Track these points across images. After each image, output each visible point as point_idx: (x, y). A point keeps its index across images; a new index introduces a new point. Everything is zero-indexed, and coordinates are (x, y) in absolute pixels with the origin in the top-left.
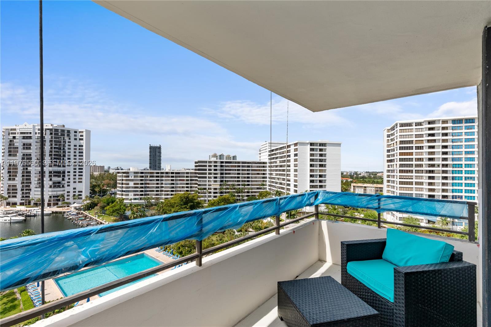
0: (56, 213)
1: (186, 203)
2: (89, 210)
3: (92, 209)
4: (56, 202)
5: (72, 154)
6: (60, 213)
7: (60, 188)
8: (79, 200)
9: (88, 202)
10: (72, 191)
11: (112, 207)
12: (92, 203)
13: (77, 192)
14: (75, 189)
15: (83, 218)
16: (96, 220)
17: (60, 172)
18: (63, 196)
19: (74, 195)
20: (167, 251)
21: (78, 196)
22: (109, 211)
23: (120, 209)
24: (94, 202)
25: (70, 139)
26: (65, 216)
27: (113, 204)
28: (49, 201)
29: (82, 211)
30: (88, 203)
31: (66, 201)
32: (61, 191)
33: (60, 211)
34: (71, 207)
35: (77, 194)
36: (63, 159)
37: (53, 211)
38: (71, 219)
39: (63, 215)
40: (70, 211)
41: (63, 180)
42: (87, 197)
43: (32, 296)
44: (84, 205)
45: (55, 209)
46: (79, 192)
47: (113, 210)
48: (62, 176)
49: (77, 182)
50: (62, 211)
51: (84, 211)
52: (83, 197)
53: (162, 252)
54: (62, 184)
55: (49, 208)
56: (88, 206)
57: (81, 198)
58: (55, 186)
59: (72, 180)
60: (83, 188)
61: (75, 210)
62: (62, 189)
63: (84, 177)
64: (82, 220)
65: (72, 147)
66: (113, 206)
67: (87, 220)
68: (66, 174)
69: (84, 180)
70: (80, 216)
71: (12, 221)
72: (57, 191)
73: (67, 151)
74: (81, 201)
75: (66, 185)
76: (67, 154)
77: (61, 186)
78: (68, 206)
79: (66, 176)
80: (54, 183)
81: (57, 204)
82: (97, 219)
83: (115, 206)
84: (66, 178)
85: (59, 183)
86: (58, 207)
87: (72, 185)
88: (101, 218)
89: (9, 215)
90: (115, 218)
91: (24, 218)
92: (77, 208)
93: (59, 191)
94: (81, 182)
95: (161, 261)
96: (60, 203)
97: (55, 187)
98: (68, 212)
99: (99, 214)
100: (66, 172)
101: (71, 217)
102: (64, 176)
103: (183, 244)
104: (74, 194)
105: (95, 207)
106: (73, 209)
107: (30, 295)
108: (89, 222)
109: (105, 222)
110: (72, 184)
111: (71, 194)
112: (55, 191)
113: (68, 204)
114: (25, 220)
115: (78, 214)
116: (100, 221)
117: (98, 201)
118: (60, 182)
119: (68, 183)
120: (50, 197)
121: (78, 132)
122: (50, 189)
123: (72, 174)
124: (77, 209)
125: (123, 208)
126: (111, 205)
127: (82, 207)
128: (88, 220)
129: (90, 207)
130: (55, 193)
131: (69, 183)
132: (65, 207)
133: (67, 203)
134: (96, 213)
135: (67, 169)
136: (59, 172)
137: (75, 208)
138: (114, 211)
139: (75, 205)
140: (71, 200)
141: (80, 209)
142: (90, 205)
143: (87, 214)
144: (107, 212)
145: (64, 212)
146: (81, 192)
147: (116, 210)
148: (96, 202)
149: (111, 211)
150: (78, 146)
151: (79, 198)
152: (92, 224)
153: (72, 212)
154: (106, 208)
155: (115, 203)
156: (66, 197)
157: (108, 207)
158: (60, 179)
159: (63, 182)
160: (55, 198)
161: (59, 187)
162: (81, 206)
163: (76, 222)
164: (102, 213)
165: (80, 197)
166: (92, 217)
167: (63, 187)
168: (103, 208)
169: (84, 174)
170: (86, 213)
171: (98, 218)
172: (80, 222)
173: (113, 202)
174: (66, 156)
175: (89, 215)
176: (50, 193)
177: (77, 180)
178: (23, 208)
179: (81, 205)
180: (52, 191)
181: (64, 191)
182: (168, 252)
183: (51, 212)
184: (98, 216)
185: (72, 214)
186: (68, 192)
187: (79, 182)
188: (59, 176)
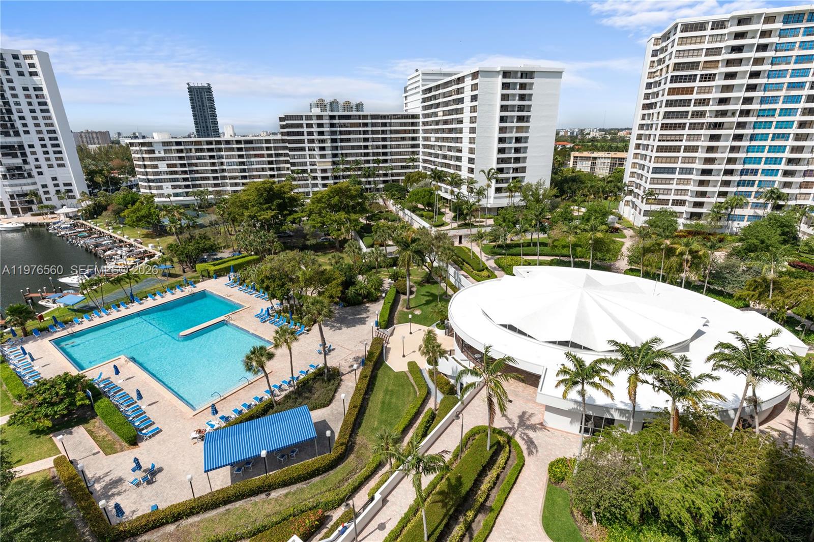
0: (33, 225)
1: (269, 200)
2: (94, 218)
3: (99, 217)
4: (26, 206)
5: (25, 108)
6: (41, 225)
7: (24, 178)
8: (70, 201)
9: (89, 203)
10: (50, 184)
11: (134, 212)
12: (96, 204)
13: (61, 185)
14: (54, 179)
15: (85, 234)
16: (111, 237)
17: (14, 146)
18: (36, 194)
19: (58, 192)
20: (245, 284)
21: (67, 193)
22: (129, 219)
23: (150, 213)
24: (99, 203)
25: (8, 73)
26: (51, 231)
27: (135, 207)
28: (12, 204)
29: (81, 221)
30: (88, 206)
31: (46, 203)
32: (28, 184)
33: (39, 222)
34: (59, 214)
35: (63, 189)
36: (9, 118)
37: (25, 222)
38: (63, 236)
39: (48, 230)
40: (58, 222)
41: (25, 162)
42: (83, 194)
43: (19, 370)
44: (82, 210)
45: (29, 219)
46: (65, 185)
47: (138, 217)
48: (19, 155)
49: (55, 166)
50: (43, 221)
51: (85, 220)
52: (77, 193)
53: (238, 288)
54: (25, 171)
55: (16, 217)
56: (89, 211)
57: (74, 197)
58: (14, 175)
59: (43, 163)
60: (71, 177)
61: (68, 219)
62: (29, 181)
63: (65, 155)
64: (84, 237)
65: (19, 91)
66: (136, 209)
67: (92, 237)
68: (28, 150)
69: (67, 162)
70: (80, 230)
72: (20, 185)
73: (11, 101)
74: (74, 201)
75: (34, 172)
76: (14, 108)
77: (26, 175)
78: (53, 213)
79: (28, 154)
80: (9, 169)
81: (30, 209)
82: (113, 235)
83: (138, 210)
84: (30, 158)
85: (19, 168)
86: (33, 215)
87: (48, 173)
88: (119, 232)
90: (145, 231)
92: (71, 215)
93: (25, 185)
94: (63, 165)
95: (237, 302)
96: (34, 207)
97: (13, 177)
98: (54, 223)
99: (115, 225)
100: (26, 147)
101: (62, 233)
102: (24, 154)
103: (268, 275)
104: (57, 188)
105: (104, 213)
106: (62, 218)
107: (14, 369)
108: (99, 241)
109: (129, 238)
110: (44, 169)
111: (52, 190)
112: (16, 185)
113: (52, 210)
115: (75, 226)
116: (119, 237)
117: (107, 202)
118: (21, 168)
119: (36, 168)
120: (12, 196)
121: (21, 58)
122: (6, 182)
123: (39, 149)
124: (71, 218)
125: (154, 212)
126: (131, 208)
127: (79, 214)
128: (96, 236)
129: (95, 212)
130: (18, 189)
131: (40, 168)
132: (46, 214)
133: (47, 207)
134: (108, 224)
135: (25, 140)
136: (11, 147)
137: (67, 215)
138: (139, 220)
139: (65, 210)
140: (55, 201)
141: (75, 217)
142: (94, 208)
143: (92, 226)
144: (126, 221)
145: (48, 224)
146: (70, 185)
147: (142, 216)
148: (104, 203)
149: (134, 218)
150: (31, 89)
151: (69, 197)
152: (103, 243)
153: (63, 224)
154: (122, 214)
155: (137, 204)
156: (43, 197)
157: (126, 212)
158: (18, 161)
159: (27, 167)
160: (22, 199)
161: (21, 176)
162: (78, 211)
163: (74, 241)
164: (120, 223)
165: (70, 194)
166: (102, 230)
167: (30, 176)
168: (117, 213)
169: (63, 148)
170: (90, 224)
171: (113, 232)
172: (82, 242)
173: (133, 203)
174: (14, 111)
175: (95, 227)
176: (9, 189)
177: (54, 163)
179: (76, 210)
180: (11, 186)
181: (35, 183)
182: (247, 286)
183: (23, 225)
184: (113, 228)
185: (62, 226)
186: (44, 186)
187: (59, 166)
188: (15, 156)
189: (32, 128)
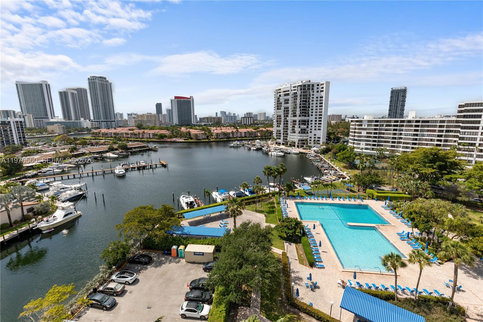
0: (302, 153)
2: (324, 154)
3: (327, 154)
4: (302, 145)
5: (315, 105)
6: (305, 153)
8: (318, 145)
9: (324, 147)
10: (313, 136)
11: (343, 154)
12: (327, 148)
13: (317, 138)
14: (315, 135)
15: (319, 160)
18: (307, 140)
19: (314, 140)
20: (395, 211)
21: (317, 142)
23: (350, 156)
25: (313, 92)
27: (344, 152)
28: (298, 143)
29: (319, 154)
30: (324, 148)
31: (309, 145)
34: (312, 150)
35: (316, 139)
36: (308, 109)
39: (306, 156)
41: (308, 127)
42: (323, 143)
44: (321, 150)
45: (301, 150)
46: (318, 138)
47: (344, 157)
49: (317, 129)
51: (321, 154)
52: (321, 143)
53: (389, 211)
55: (298, 148)
56: (324, 150)
57: (319, 144)
58: (302, 132)
59: (313, 128)
60: (321, 135)
61: (314, 153)
62: (306, 135)
63: (322, 125)
64: (318, 162)
65: (315, 99)
68: (310, 122)
69: (322, 128)
70: (317, 158)
71: (278, 155)
72: (303, 136)
73: (311, 102)
74: (319, 145)
75: (309, 132)
76: (311, 105)
78: (310, 149)
79: (310, 124)
80: (301, 130)
81: (303, 146)
82: (330, 163)
83: (345, 154)
84: (310, 126)
85: (305, 130)
86: (303, 149)
87: (314, 132)
88: (333, 163)
89: (276, 151)
90: (344, 165)
91: (283, 154)
92: (316, 151)
93: (304, 136)
95: (386, 219)
96: (305, 146)
97: (302, 133)
98: (309, 154)
99: (332, 159)
101: (311, 158)
102: (308, 124)
104: (315, 139)
105: (329, 153)
106: (313, 152)
107: (281, 208)
109: (336, 167)
110: (313, 131)
111: (313, 139)
112: (302, 136)
114: (284, 156)
115: (316, 156)
116: (332, 165)
117: (332, 147)
119: (310, 130)
120: (299, 140)
121: (320, 85)
123: (314, 122)
124: (316, 152)
125: (353, 156)
126: (342, 152)
128: (323, 162)
129: (325, 152)
130: (302, 138)
132: (308, 149)
133: (309, 146)
134: (329, 158)
135: (310, 118)
136: (305, 121)
137: (314, 151)
138: (344, 159)
139: (315, 149)
140: (312, 145)
142: (326, 150)
143: (323, 157)
144: (338, 158)
145: (307, 154)
146: (320, 138)
147: (346, 157)
148: (330, 148)
149: (342, 157)
150: (319, 98)
152: (325, 166)
153: (312, 154)
154: (337, 154)
155: (346, 151)
156: (309, 142)
157: (339, 154)
158: (306, 127)
159: (307, 129)
160: (302, 142)
161: (304, 133)
162: (319, 150)
163: (314, 163)
164: (334, 158)
165: (318, 142)
166: (326, 160)
167: (307, 133)
168: (335, 154)
169: (322, 122)
170: (322, 156)
171: (330, 162)
173: (344, 150)
174: (311, 107)
176: (299, 138)
178: (283, 147)
179: (319, 149)
180: (300, 136)
181: (308, 136)
182: (396, 212)
183: (299, 152)
184: (331, 160)
186: (311, 138)
187: (319, 129)
188: (305, 124)
189: (314, 114)
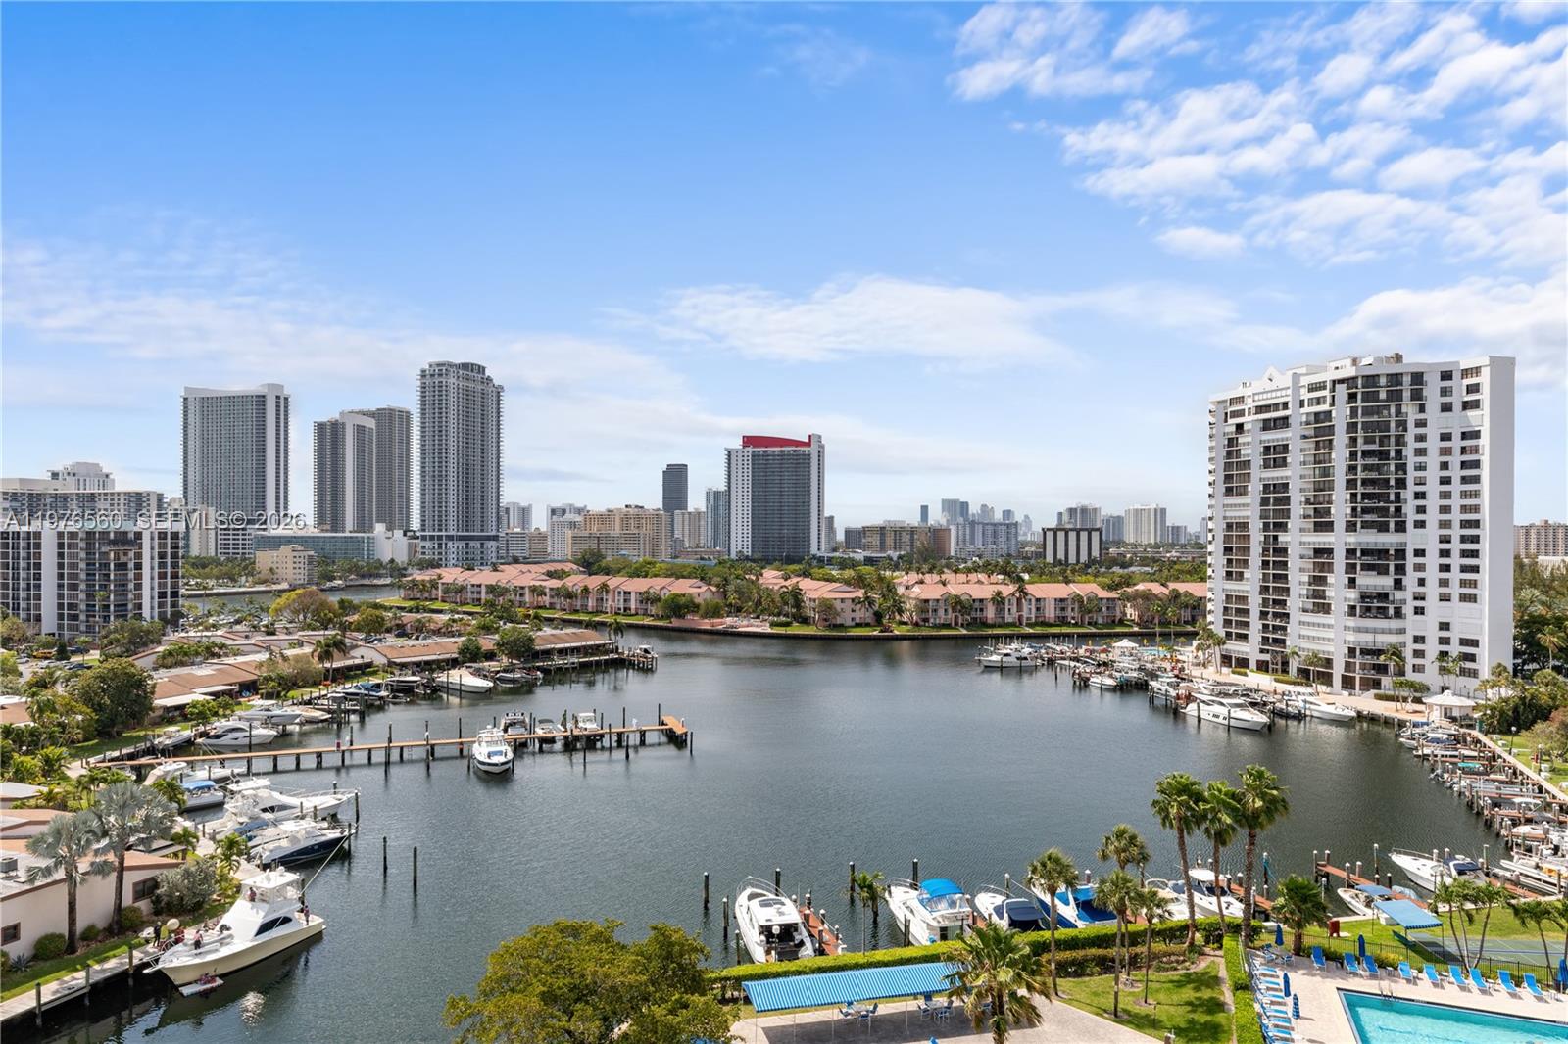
0: (1373, 719)
2: (1508, 732)
3: (1523, 732)
4: (1372, 675)
5: (1433, 474)
6: (1387, 722)
7: (1387, 617)
8: (1463, 680)
9: (1506, 692)
10: (1433, 634)
12: (1523, 699)
13: (1455, 641)
14: (1445, 626)
15: (1476, 765)
16: (1541, 790)
17: (1387, 551)
18: (1397, 652)
19: (1443, 655)
21: (1461, 663)
24: (1533, 697)
25: (1422, 409)
26: (1402, 740)
28: (1348, 666)
29: (1476, 733)
30: (1506, 701)
31: (1411, 676)
32: (1390, 632)
33: (1387, 714)
34: (1430, 706)
35: (1455, 649)
36: (1398, 496)
37: (1359, 708)
38: (1425, 757)
39: (1397, 736)
40: (1423, 724)
41: (1398, 584)
42: (1498, 670)
43: (1266, 1021)
44: (1485, 707)
45: (1367, 703)
46: (1464, 642)
48: (1392, 569)
49: (1455, 598)
50: (1393, 714)
51: (1486, 733)
52: (1484, 666)
54: (1393, 602)
55: (1346, 693)
56: (1502, 712)
57: (1474, 674)
58: (1368, 609)
59: (1432, 590)
60: (1481, 626)
61: (1445, 723)
62: (1394, 624)
63: (1484, 578)
64: (1472, 772)
65: (1433, 444)
67: (1492, 776)
68: (1411, 560)
69: (1484, 592)
70: (1467, 753)
71: (1233, 722)
72: (1375, 631)
73: (1411, 460)
74: (1472, 683)
75: (1408, 610)
76: (1412, 475)
77: (1391, 612)
78: (1418, 701)
79: (1409, 568)
80: (1364, 597)
81: (1377, 684)
82: (1546, 785)
84: (1410, 579)
85: (1383, 596)
86: (1379, 697)
87: (1435, 611)
89: (1224, 701)
91: (1263, 719)
92: (1456, 713)
93: (1383, 631)
94: (1472, 599)
96: (1386, 681)
97: (1367, 612)
98: (1416, 725)
99: (1558, 763)
100: (1410, 554)
101: (1427, 751)
102: (1401, 569)
104: (1444, 648)
105: (1539, 726)
106: (1436, 716)
108: (1507, 791)
110: (1432, 603)
111: (1432, 648)
112: (1367, 630)
113: (1419, 693)
114: (1270, 727)
115: (1457, 740)
117: (1554, 699)
118: (1386, 595)
119: (1416, 599)
120: (1352, 652)
121: (1456, 375)
122: (1352, 622)
123: (1432, 561)
124: (1454, 719)
127: (1476, 715)
128: (1503, 777)
129: (1515, 719)
130: (1367, 639)
131: (1423, 599)
132: (1405, 700)
133: (1411, 685)
134: (1539, 757)
135: (1412, 539)
136: (1382, 553)
137: (1447, 713)
139: (1447, 699)
140: (1431, 676)
141: (1465, 721)
142: (1515, 709)
143: (1499, 751)
145: (1402, 724)
146: (1475, 643)
148: (1544, 700)
150: (1456, 436)
151: (1464, 672)
152: (1517, 800)
153: (1434, 730)
156: (1410, 661)
158: (1386, 582)
159: (1398, 595)
160: (1369, 660)
161: (1382, 613)
162: (1474, 709)
163: (1446, 776)
165: (1469, 665)
166: (1521, 767)
167: (1398, 614)
169: (1484, 561)
170: (1495, 744)
171: (1550, 779)
172: (1463, 783)
174: (1410, 482)
175: (1505, 755)
176: (1351, 637)
177: (1455, 590)
178: (1264, 681)
179: (1471, 703)
180: (1358, 630)
181: (1402, 631)
183: (1354, 714)
184: (1553, 770)
185: (1431, 735)
186: (1419, 639)
187: (1464, 598)
188: (1382, 571)
189: (1432, 517)
